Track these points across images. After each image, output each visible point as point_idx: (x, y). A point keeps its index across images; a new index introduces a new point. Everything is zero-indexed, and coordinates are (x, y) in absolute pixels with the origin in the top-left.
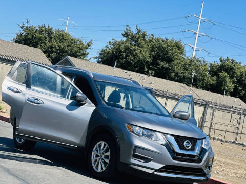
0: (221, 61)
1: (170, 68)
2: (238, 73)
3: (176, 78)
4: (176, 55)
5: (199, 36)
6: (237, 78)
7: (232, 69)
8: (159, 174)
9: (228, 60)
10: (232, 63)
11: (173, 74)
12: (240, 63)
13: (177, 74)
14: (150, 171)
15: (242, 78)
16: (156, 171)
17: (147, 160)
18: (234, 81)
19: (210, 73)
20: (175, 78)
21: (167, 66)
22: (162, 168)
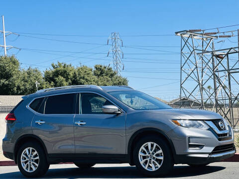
0: (54, 67)
1: (10, 83)
2: (71, 74)
3: (19, 92)
4: (14, 70)
5: (7, 50)
6: (71, 79)
7: (65, 72)
8: (212, 156)
9: (60, 65)
10: (64, 67)
11: (15, 89)
12: (70, 66)
13: (19, 88)
14: (206, 156)
15: (76, 78)
16: (210, 154)
17: (201, 147)
18: (69, 83)
19: (46, 81)
20: (17, 92)
21: (7, 82)
22: (214, 150)
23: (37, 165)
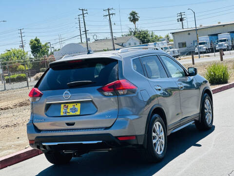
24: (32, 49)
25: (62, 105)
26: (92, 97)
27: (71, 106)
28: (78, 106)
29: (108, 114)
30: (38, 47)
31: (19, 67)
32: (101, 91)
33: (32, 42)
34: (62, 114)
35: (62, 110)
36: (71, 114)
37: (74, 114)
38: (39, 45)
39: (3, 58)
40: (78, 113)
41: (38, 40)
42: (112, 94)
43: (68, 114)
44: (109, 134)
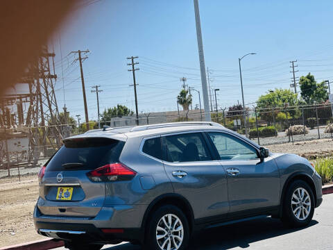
23: (163, 218)
24: (302, 89)
25: (59, 188)
26: (80, 182)
27: (65, 190)
28: (71, 191)
29: (95, 202)
30: (311, 86)
31: (279, 115)
32: (89, 175)
33: (302, 80)
34: (57, 198)
35: (58, 194)
36: (65, 199)
37: (67, 199)
38: (313, 84)
39: (264, 102)
40: (70, 198)
41: (312, 77)
42: (100, 180)
43: (62, 199)
44: (92, 224)
